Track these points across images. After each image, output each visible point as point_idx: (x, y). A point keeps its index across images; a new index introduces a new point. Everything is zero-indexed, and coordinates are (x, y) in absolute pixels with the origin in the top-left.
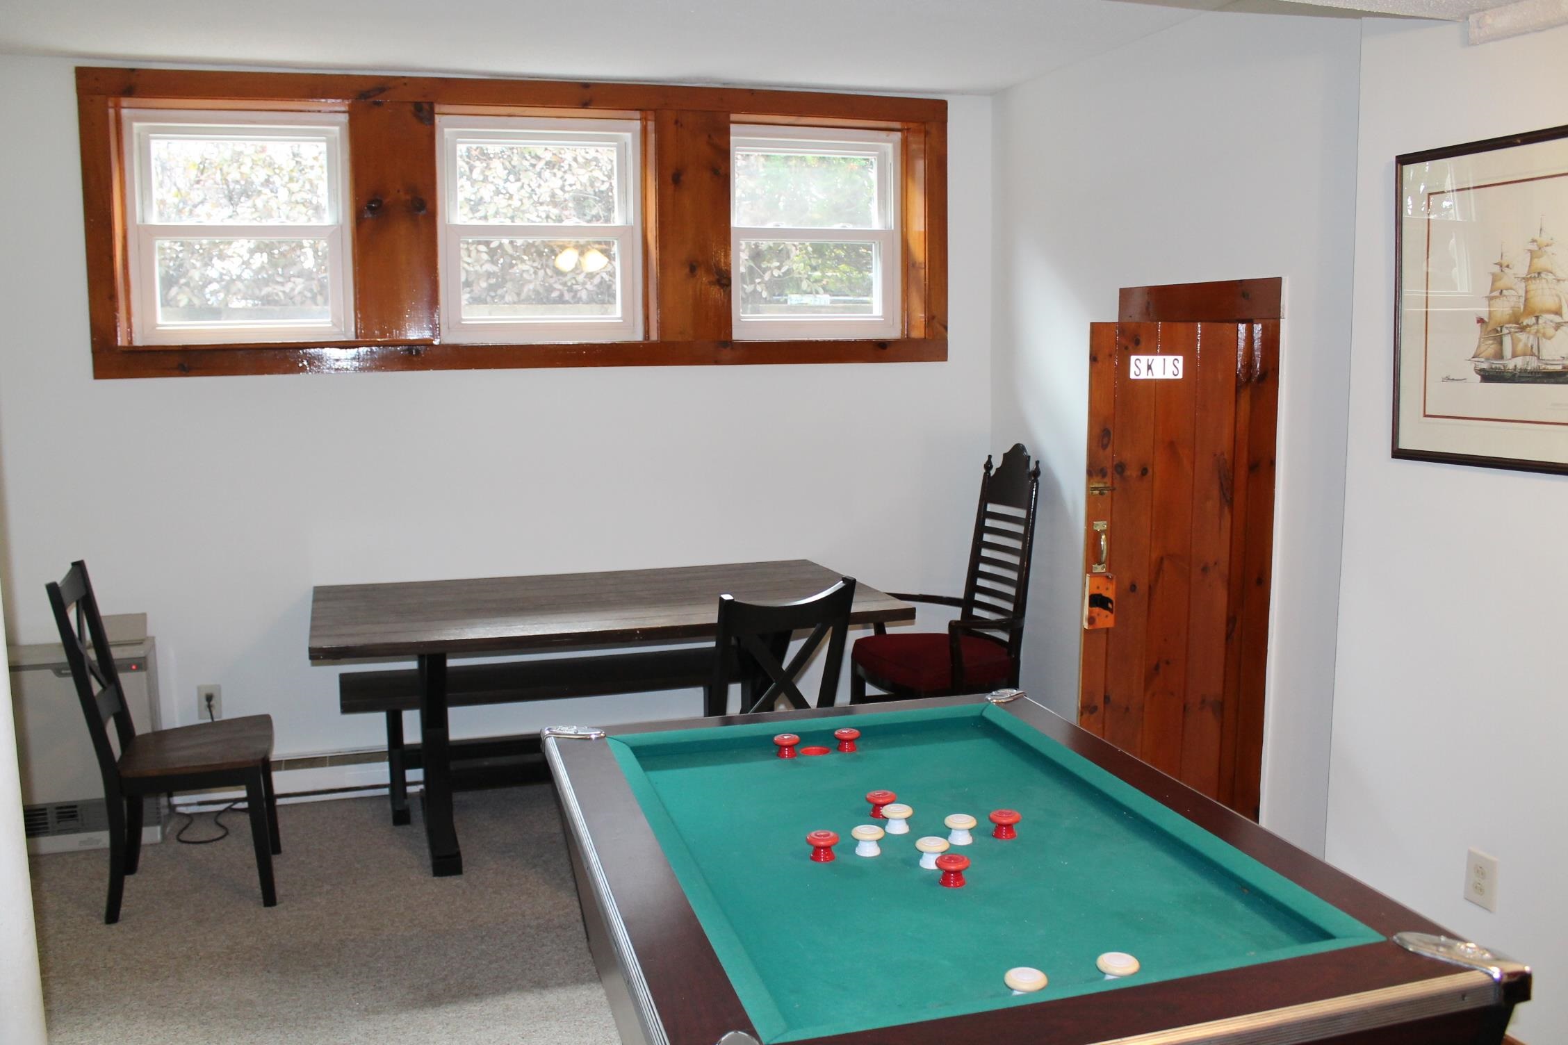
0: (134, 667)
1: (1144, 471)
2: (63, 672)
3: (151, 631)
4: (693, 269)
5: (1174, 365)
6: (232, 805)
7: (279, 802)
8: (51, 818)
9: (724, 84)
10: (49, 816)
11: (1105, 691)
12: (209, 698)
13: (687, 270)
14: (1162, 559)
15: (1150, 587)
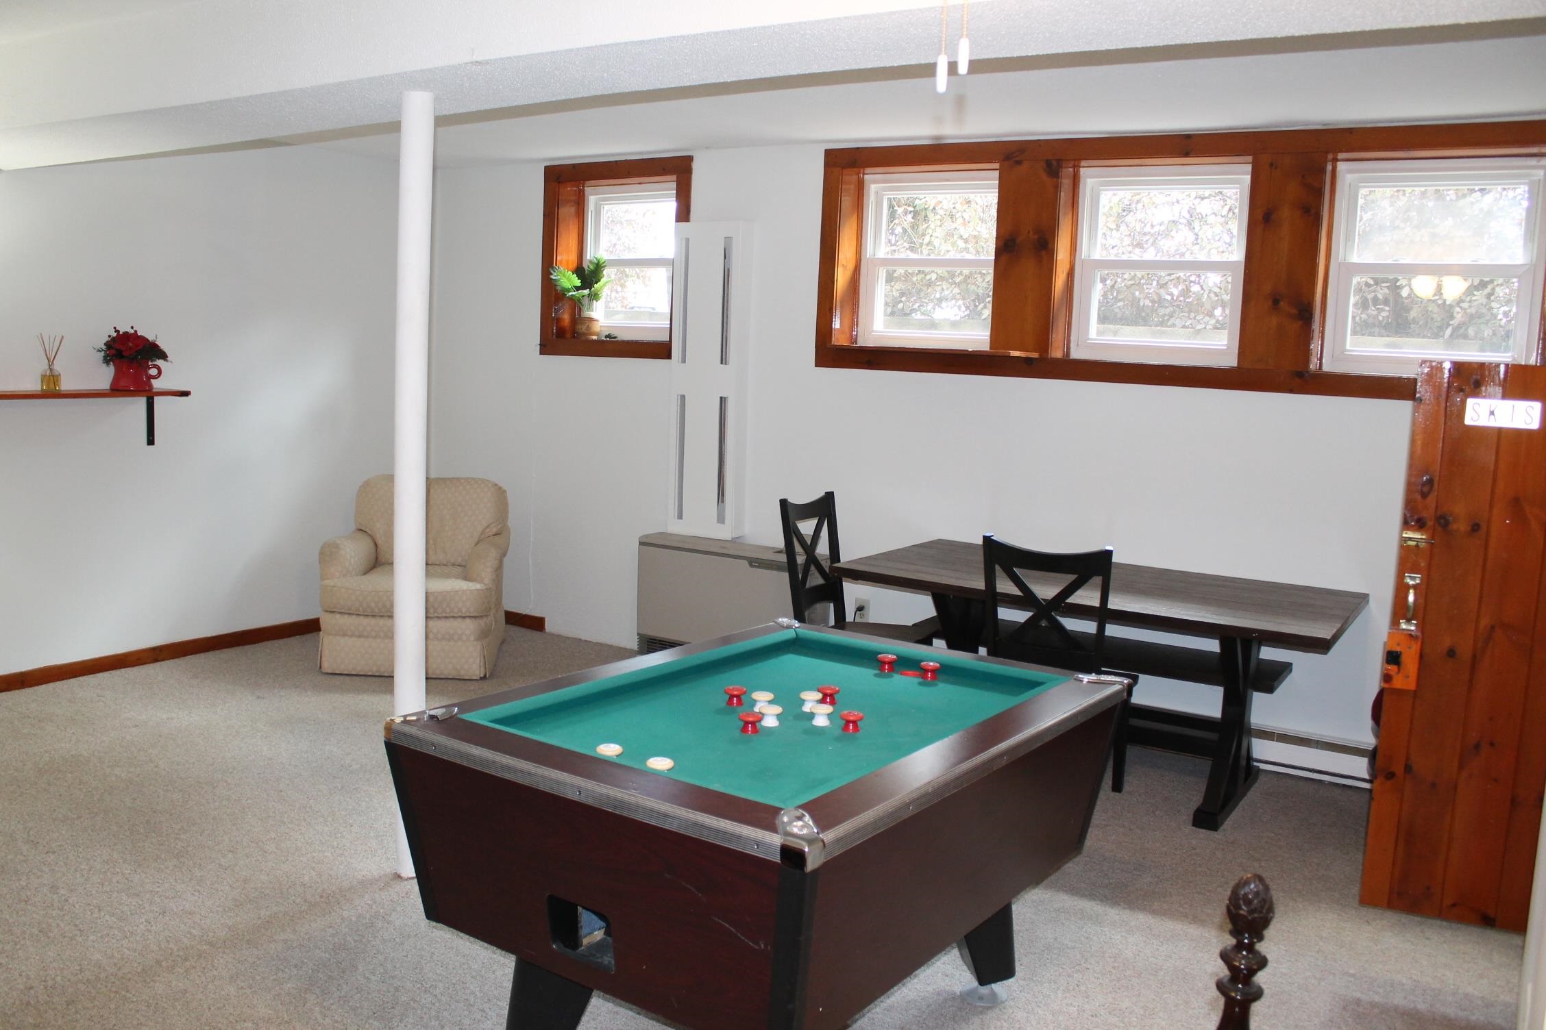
1: (1475, 528)
4: (1276, 302)
5: (1527, 413)
9: (1325, 125)
11: (1407, 759)
12: (860, 609)
13: (1270, 303)
14: (1493, 627)
15: (1474, 656)
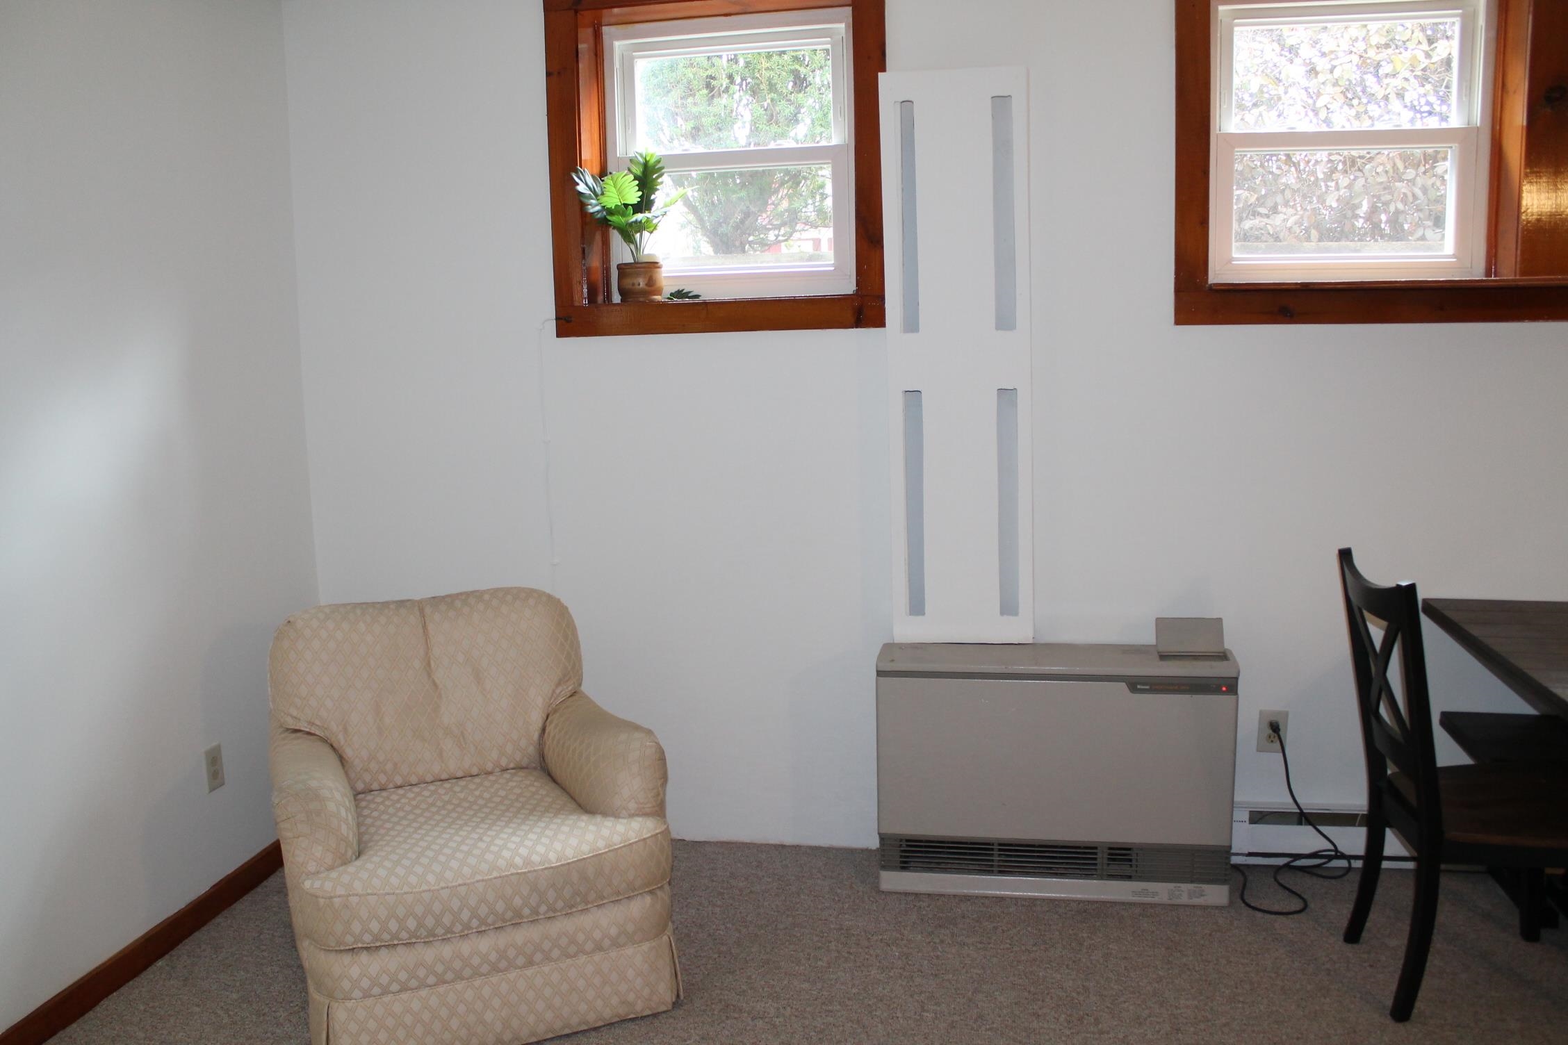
0: (1224, 689)
2: (1139, 687)
3: (1229, 644)
6: (1292, 861)
7: (1385, 864)
8: (1102, 857)
10: (1099, 856)
12: (1275, 728)
